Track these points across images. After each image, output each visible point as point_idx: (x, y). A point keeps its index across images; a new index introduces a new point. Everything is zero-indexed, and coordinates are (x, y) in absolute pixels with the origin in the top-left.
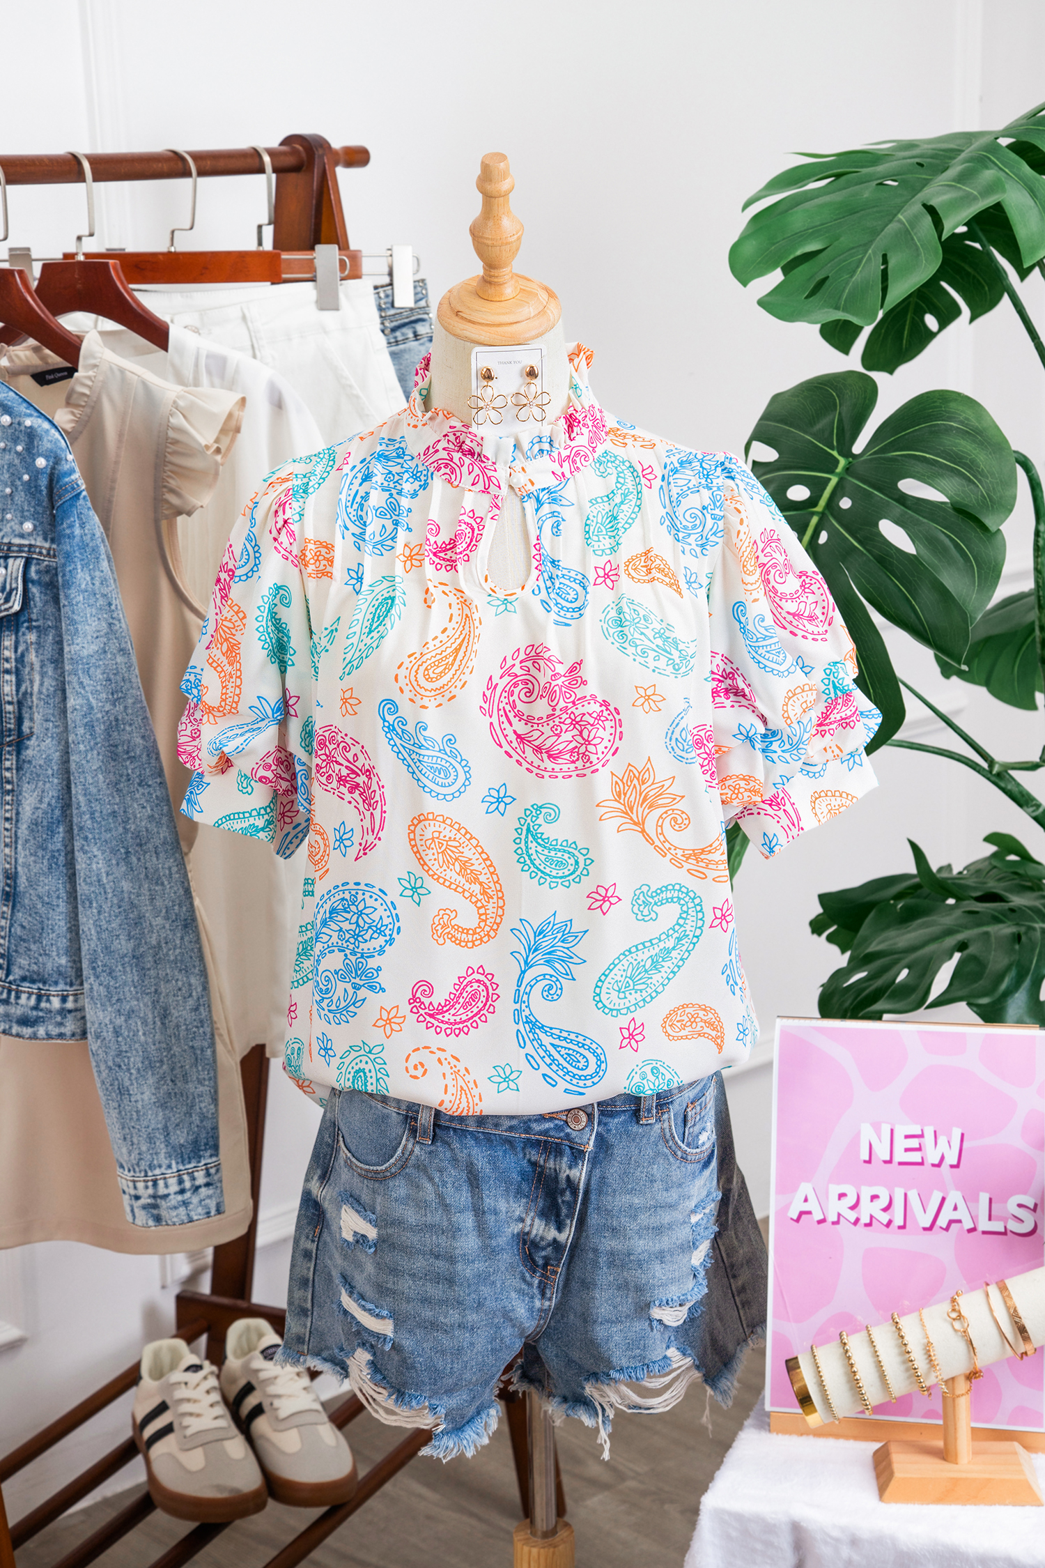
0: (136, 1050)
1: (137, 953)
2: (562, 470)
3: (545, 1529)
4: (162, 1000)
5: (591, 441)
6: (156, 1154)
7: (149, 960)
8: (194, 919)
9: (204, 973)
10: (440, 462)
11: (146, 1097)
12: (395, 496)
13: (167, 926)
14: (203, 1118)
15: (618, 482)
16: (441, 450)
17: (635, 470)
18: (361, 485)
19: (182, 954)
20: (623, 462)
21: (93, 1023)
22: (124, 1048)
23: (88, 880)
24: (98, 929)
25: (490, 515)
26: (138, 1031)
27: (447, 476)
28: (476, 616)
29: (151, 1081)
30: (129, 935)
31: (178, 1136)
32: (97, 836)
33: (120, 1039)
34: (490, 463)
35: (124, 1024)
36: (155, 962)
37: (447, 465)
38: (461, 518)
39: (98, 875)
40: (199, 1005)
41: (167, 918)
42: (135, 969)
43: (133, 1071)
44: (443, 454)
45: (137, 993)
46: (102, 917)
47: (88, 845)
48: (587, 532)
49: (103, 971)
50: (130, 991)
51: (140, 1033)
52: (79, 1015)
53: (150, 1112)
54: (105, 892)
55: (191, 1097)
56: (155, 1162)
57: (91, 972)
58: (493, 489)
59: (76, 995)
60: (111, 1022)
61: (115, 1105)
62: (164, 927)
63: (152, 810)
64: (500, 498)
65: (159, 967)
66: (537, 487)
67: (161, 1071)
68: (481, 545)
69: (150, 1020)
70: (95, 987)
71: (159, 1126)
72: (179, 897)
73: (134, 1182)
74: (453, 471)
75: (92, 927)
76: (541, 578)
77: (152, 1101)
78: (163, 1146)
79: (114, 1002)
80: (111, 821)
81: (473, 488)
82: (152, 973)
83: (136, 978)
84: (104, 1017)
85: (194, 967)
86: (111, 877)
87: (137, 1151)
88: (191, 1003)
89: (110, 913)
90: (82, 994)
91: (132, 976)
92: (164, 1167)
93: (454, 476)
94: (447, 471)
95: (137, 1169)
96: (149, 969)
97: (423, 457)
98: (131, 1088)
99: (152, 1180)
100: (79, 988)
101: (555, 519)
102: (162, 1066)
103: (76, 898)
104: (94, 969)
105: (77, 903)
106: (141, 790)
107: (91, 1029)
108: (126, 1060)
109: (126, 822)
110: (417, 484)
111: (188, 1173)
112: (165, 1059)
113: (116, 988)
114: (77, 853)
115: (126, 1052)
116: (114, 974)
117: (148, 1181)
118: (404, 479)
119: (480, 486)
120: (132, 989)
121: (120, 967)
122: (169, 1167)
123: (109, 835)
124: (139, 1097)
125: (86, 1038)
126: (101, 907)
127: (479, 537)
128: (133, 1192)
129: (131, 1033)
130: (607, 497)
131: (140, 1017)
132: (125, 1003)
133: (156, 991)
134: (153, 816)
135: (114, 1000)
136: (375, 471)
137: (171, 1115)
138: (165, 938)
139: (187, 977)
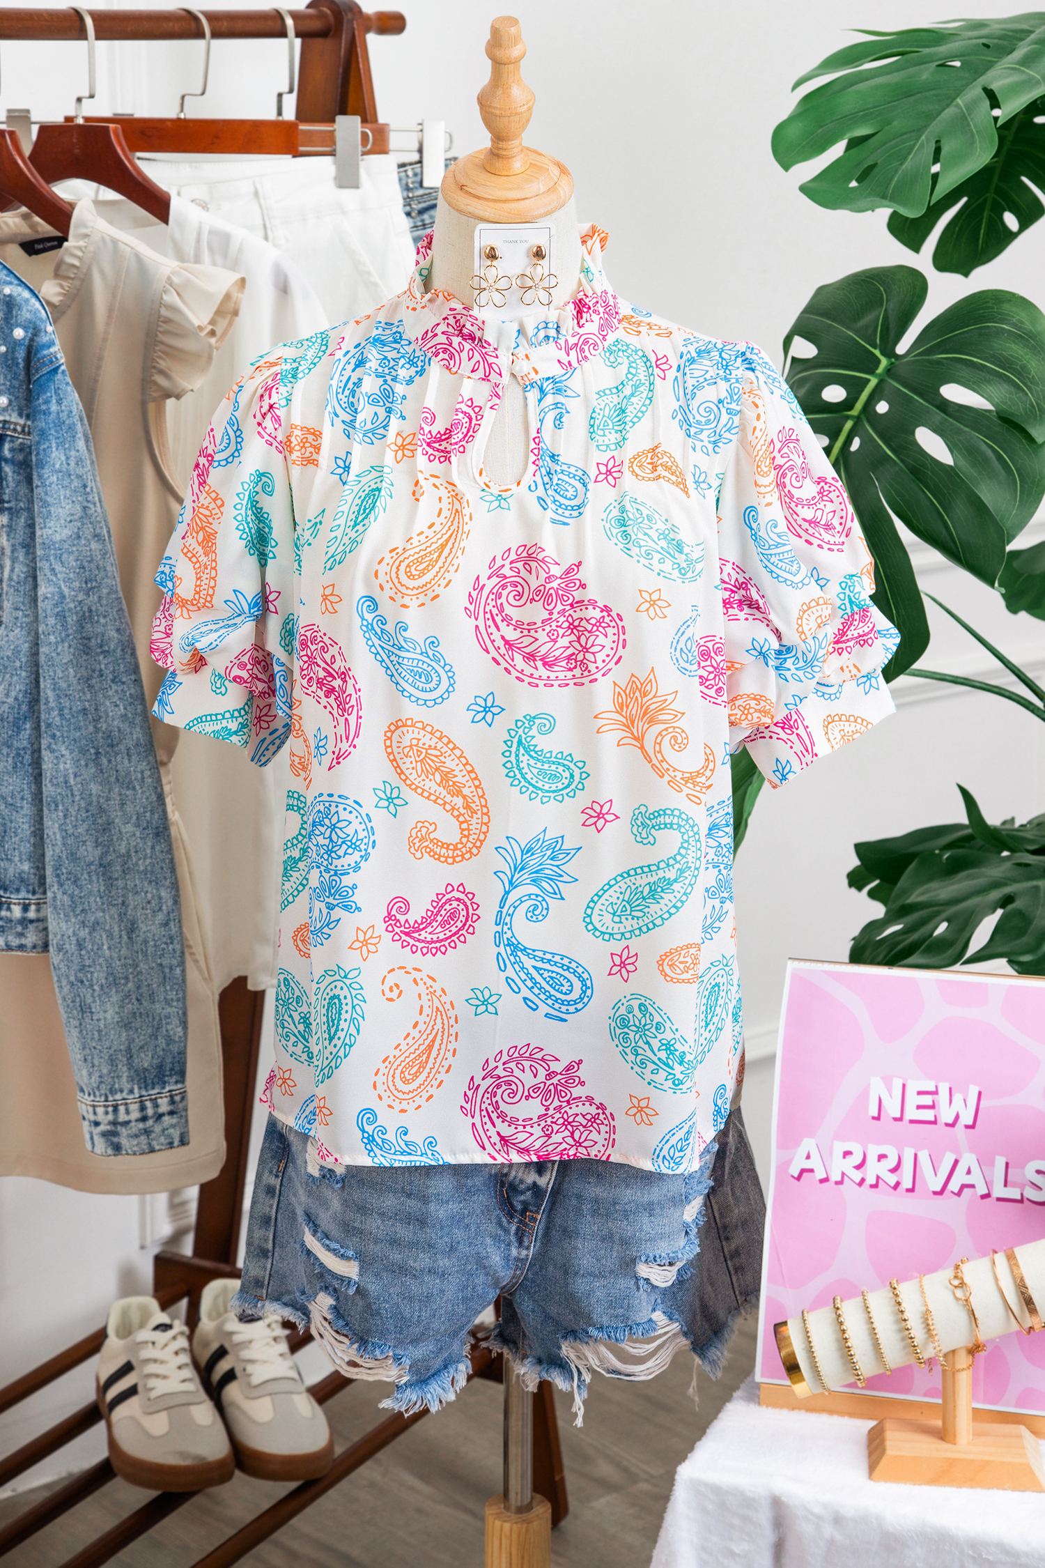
0: (100, 965)
1: (104, 862)
2: (569, 359)
3: (519, 1504)
4: (129, 912)
5: (601, 328)
6: (118, 1077)
7: (117, 870)
8: (166, 827)
9: (175, 886)
10: (439, 347)
11: (108, 1016)
12: (389, 382)
13: (138, 834)
14: (170, 1041)
15: (629, 373)
16: (440, 334)
17: (648, 360)
18: (353, 371)
19: (152, 864)
20: (636, 351)
21: (55, 935)
22: (87, 962)
23: (55, 781)
24: (64, 834)
25: (490, 404)
26: (103, 945)
27: (446, 362)
28: (466, 511)
29: (114, 999)
30: (96, 842)
31: (142, 1059)
32: (65, 734)
33: (83, 952)
34: (491, 349)
35: (88, 937)
36: (124, 871)
37: (445, 350)
38: (458, 406)
39: (65, 776)
40: (169, 920)
41: (137, 825)
42: (101, 878)
43: (96, 987)
44: (442, 338)
45: (103, 904)
46: (68, 821)
47: (56, 744)
48: (592, 426)
49: (68, 879)
50: (95, 902)
51: (105, 947)
52: (41, 926)
53: (112, 1032)
54: (72, 795)
55: (157, 1019)
56: (117, 1086)
57: (55, 879)
58: (494, 377)
59: (39, 904)
60: (74, 934)
61: (76, 1023)
62: (134, 835)
63: (125, 709)
64: (501, 386)
65: (128, 877)
66: (542, 375)
67: (126, 989)
68: (478, 436)
69: (116, 933)
70: (59, 896)
71: (122, 1047)
72: (151, 803)
73: (94, 1106)
74: (452, 356)
75: (57, 831)
76: (538, 474)
77: (115, 1020)
78: (125, 1069)
79: (78, 912)
80: (81, 718)
81: (472, 375)
82: (120, 883)
83: (102, 888)
84: (67, 929)
85: (165, 878)
86: (79, 779)
87: (97, 1074)
88: (160, 917)
89: (76, 817)
90: (45, 903)
91: (97, 885)
92: (126, 1092)
93: (452, 362)
94: (446, 356)
95: (97, 1093)
96: (117, 879)
97: (420, 342)
98: (93, 1005)
99: (113, 1106)
100: (42, 896)
101: (558, 411)
102: (127, 983)
103: (41, 800)
104: (58, 876)
105: (42, 806)
106: (114, 687)
107: (54, 940)
108: (89, 976)
109: (97, 720)
110: (413, 370)
111: (151, 1100)
112: (131, 976)
113: (81, 897)
114: (43, 752)
115: (89, 966)
116: (79, 883)
117: (107, 1106)
118: (400, 365)
119: (480, 373)
120: (98, 899)
121: (86, 876)
122: (131, 1091)
123: (78, 734)
124: (101, 1015)
125: (48, 951)
126: (67, 810)
127: (477, 427)
128: (92, 1118)
129: (96, 947)
130: (617, 388)
131: (105, 930)
132: (89, 914)
133: (123, 902)
134: (126, 715)
135: (78, 911)
136: (370, 356)
137: (135, 1036)
138: (135, 847)
139: (157, 890)
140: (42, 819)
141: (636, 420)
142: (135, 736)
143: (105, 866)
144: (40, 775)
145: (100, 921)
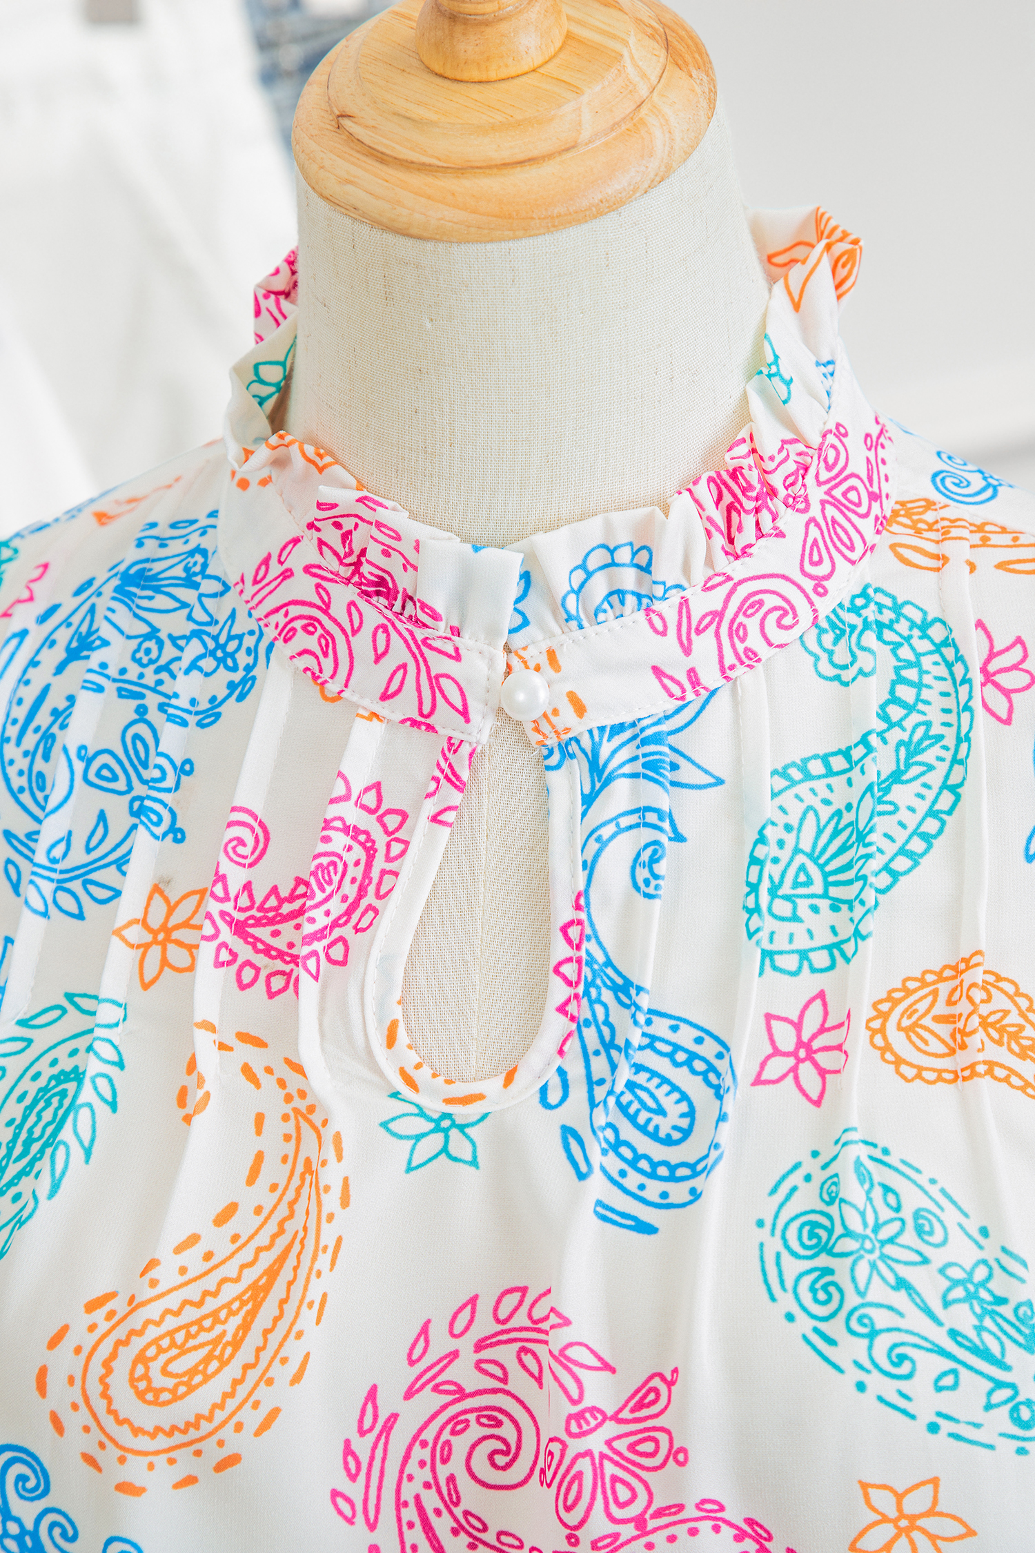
2: (690, 662)
5: (810, 553)
10: (294, 611)
12: (154, 715)
15: (894, 700)
16: (298, 571)
17: (960, 658)
18: (60, 669)
20: (924, 627)
25: (430, 807)
27: (308, 661)
28: (332, 1175)
34: (442, 628)
37: (311, 625)
38: (333, 811)
44: (302, 587)
48: (754, 888)
58: (444, 718)
64: (465, 750)
66: (595, 719)
68: (391, 909)
74: (328, 643)
76: (573, 1046)
81: (383, 708)
93: (328, 664)
94: (312, 643)
97: (250, 589)
101: (647, 835)
110: (224, 676)
118: (185, 663)
119: (406, 705)
127: (388, 881)
130: (846, 753)
136: (106, 631)
141: (902, 864)
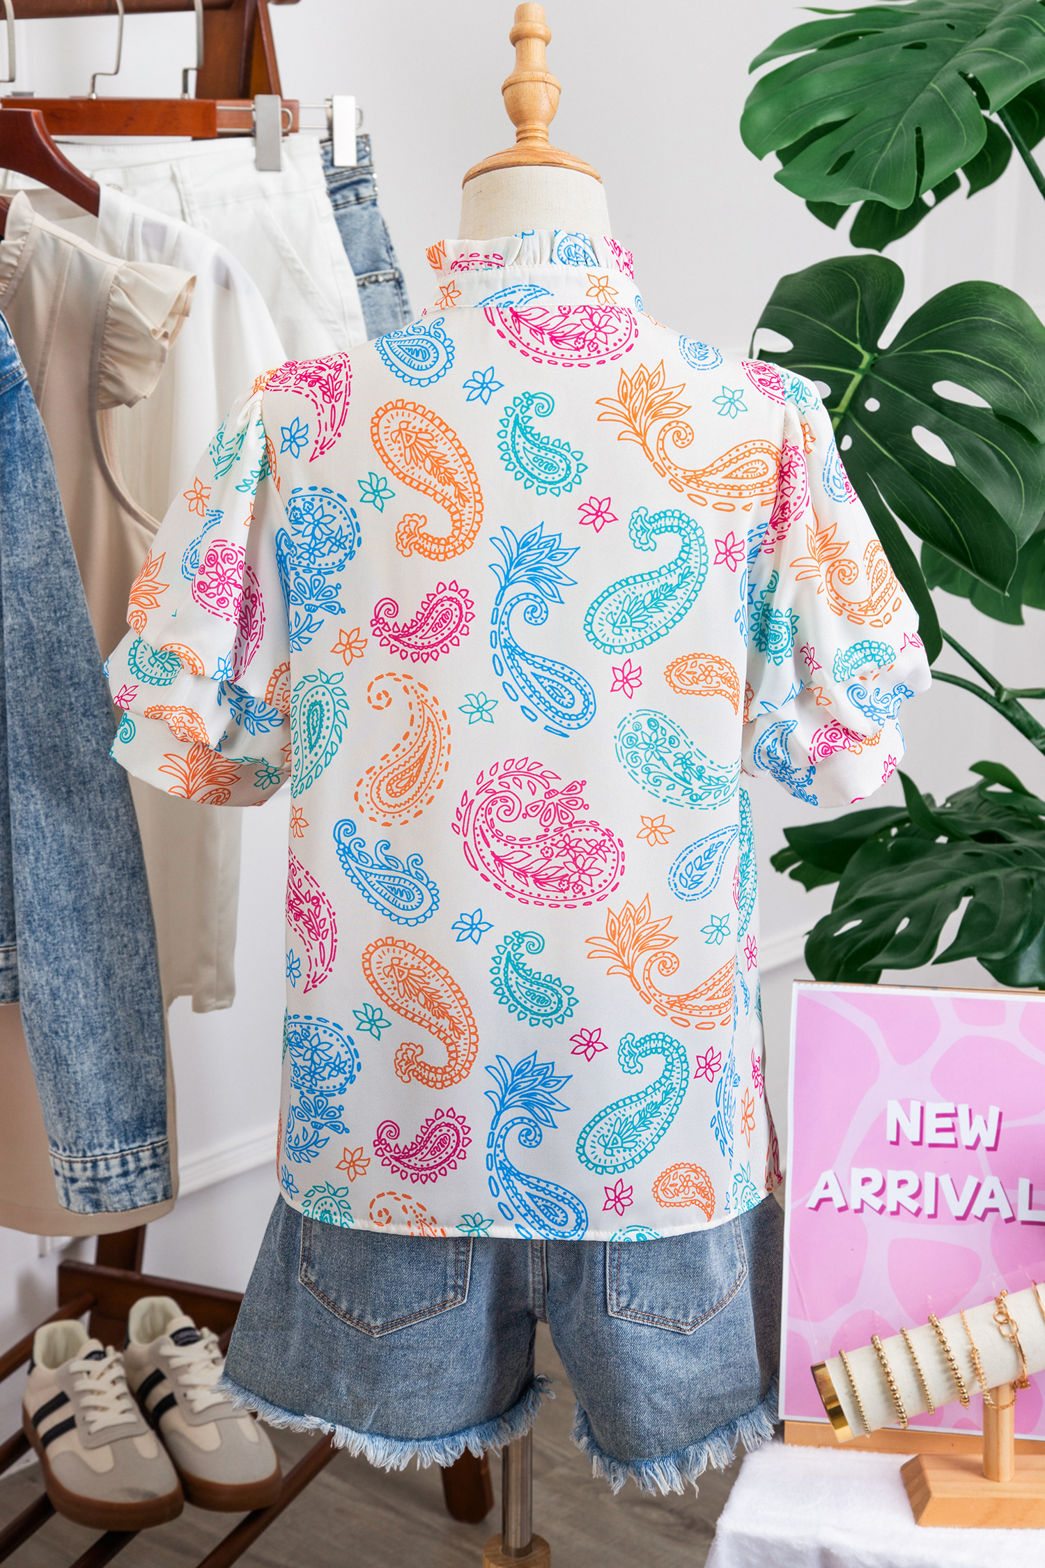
0: (75, 1014)
1: (78, 906)
3: (519, 1546)
4: (105, 958)
6: (97, 1131)
7: (91, 914)
8: (142, 868)
9: (151, 928)
11: (85, 1068)
13: (113, 875)
14: (150, 1090)
19: (128, 906)
21: (27, 984)
22: (62, 1013)
23: (25, 823)
24: (36, 879)
26: (78, 993)
29: (92, 1050)
30: (69, 885)
31: (122, 1111)
32: (35, 773)
33: (58, 1002)
35: (63, 986)
36: (99, 915)
39: (36, 817)
40: (146, 964)
41: (112, 866)
42: (75, 923)
43: (71, 1038)
45: (78, 950)
46: (39, 865)
47: (25, 784)
49: (40, 926)
50: (68, 948)
51: (81, 996)
52: (10, 974)
53: (90, 1085)
54: (44, 837)
55: (136, 1067)
56: (95, 1141)
57: (26, 926)
59: (7, 951)
60: (47, 983)
61: (51, 1076)
62: (109, 876)
63: (98, 743)
65: (103, 920)
67: (104, 1039)
69: (92, 981)
70: (30, 944)
71: (101, 1100)
72: (126, 842)
73: (70, 1162)
75: (27, 875)
77: (93, 1072)
78: (104, 1122)
79: (51, 960)
80: (51, 756)
82: (95, 927)
83: (77, 934)
84: (40, 978)
85: (142, 920)
86: (50, 820)
87: (75, 1129)
88: (137, 961)
89: (48, 860)
90: (15, 950)
91: (72, 931)
92: (105, 1146)
95: (74, 1149)
96: (91, 924)
98: (69, 1057)
99: (91, 1161)
100: (10, 944)
102: (104, 1033)
103: (9, 842)
104: (29, 922)
105: (11, 848)
106: (85, 721)
107: (25, 991)
108: (64, 1027)
109: (67, 757)
111: (132, 1154)
112: (108, 1025)
113: (54, 945)
114: (12, 793)
115: (64, 1017)
116: (52, 929)
117: (86, 1162)
120: (72, 946)
121: (59, 922)
122: (111, 1146)
123: (49, 772)
124: (78, 1068)
125: (18, 1000)
126: (39, 853)
128: (68, 1174)
129: (71, 996)
131: (81, 978)
132: (63, 962)
133: (99, 948)
134: (98, 750)
135: (51, 958)
137: (114, 1088)
138: (110, 888)
139: (134, 933)
140: (10, 862)
142: (108, 773)
143: (78, 910)
144: (8, 816)
145: (75, 968)
